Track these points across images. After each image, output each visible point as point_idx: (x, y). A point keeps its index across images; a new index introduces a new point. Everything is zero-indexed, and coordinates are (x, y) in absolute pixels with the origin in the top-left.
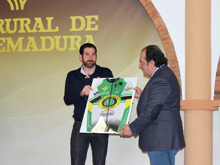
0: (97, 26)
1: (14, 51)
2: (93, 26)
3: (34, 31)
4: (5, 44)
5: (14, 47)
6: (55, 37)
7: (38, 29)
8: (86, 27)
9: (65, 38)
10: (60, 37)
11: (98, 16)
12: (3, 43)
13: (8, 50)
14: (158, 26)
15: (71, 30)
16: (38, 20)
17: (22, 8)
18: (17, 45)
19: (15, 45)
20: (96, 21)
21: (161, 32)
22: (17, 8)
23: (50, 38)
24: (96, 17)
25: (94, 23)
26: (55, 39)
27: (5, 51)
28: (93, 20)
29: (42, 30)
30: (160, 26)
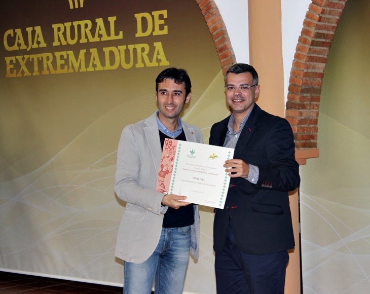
0: (166, 27)
1: (77, 71)
2: (161, 27)
3: (97, 39)
4: (67, 61)
5: (76, 65)
6: (119, 47)
7: (100, 36)
8: (153, 30)
9: (131, 47)
10: (124, 47)
11: (166, 11)
12: (65, 60)
13: (71, 71)
14: (213, 28)
15: (137, 35)
16: (100, 22)
17: (82, 6)
18: (79, 61)
19: (77, 61)
20: (165, 20)
21: (216, 39)
22: (77, 7)
23: (113, 49)
24: (165, 13)
25: (162, 22)
26: (119, 50)
27: (67, 72)
28: (161, 17)
29: (105, 38)
30: (215, 29)
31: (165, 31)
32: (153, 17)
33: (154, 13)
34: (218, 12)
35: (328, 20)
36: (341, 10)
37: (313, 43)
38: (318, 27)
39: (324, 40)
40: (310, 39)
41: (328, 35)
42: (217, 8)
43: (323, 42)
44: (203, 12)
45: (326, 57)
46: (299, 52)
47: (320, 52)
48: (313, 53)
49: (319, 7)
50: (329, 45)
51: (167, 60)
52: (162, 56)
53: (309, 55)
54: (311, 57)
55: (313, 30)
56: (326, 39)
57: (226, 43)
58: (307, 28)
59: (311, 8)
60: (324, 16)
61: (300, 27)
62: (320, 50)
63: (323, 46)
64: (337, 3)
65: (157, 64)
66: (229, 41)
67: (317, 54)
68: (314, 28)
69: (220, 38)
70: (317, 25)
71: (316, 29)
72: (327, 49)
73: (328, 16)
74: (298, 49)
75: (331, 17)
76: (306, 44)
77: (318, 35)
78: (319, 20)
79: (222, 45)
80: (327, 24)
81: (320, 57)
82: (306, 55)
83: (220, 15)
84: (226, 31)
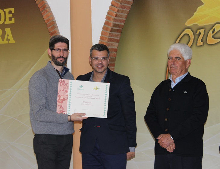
0: (13, 19)
2: (10, 19)
8: (5, 20)
11: (14, 8)
14: (47, 20)
21: (49, 27)
24: (13, 10)
25: (11, 15)
28: (10, 12)
30: (48, 20)
31: (13, 21)
32: (5, 12)
33: (5, 10)
34: (50, 10)
35: (121, 16)
36: (128, 10)
37: (112, 30)
38: (115, 20)
39: (118, 29)
40: (110, 28)
41: (120, 25)
42: (49, 8)
43: (118, 30)
44: (41, 10)
45: (119, 39)
46: (103, 36)
47: (116, 36)
48: (112, 36)
49: (116, 8)
50: (121, 31)
51: (14, 39)
52: (11, 37)
53: (109, 38)
54: (110, 39)
55: (112, 22)
56: (120, 27)
57: (56, 29)
58: (108, 21)
59: (111, 8)
60: (118, 13)
61: (104, 20)
62: (116, 34)
63: (117, 32)
64: (126, 6)
65: (7, 42)
66: (57, 28)
67: (114, 37)
68: (112, 21)
69: (52, 26)
70: (114, 19)
71: (114, 21)
72: (119, 34)
73: (121, 14)
74: (102, 34)
75: (122, 14)
76: (107, 30)
77: (115, 25)
78: (116, 16)
79: (53, 31)
80: (120, 18)
81: (115, 39)
82: (107, 37)
83: (51, 12)
84: (55, 22)
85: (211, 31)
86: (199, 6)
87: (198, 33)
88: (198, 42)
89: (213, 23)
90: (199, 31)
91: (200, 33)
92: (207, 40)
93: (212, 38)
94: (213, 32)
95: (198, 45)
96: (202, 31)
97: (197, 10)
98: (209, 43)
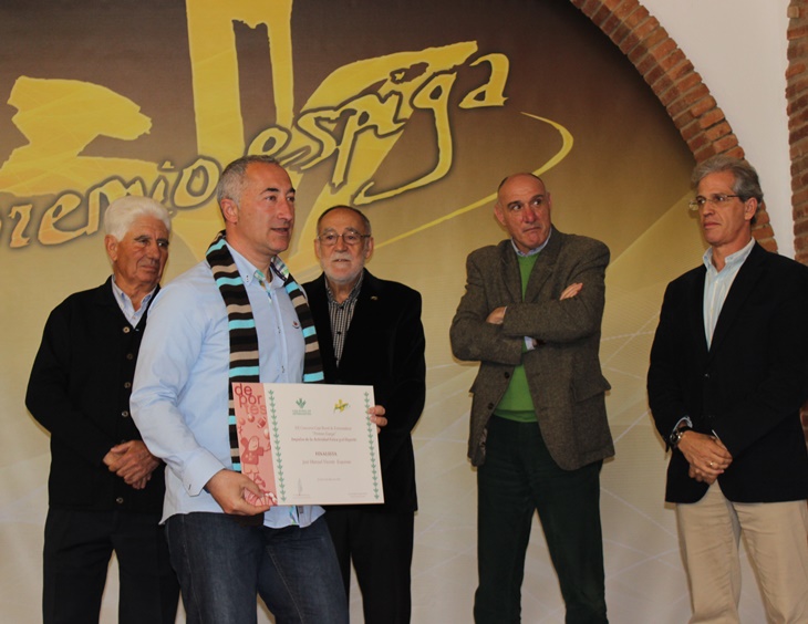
85: (50, 212)
86: (18, 147)
87: (13, 215)
88: (13, 238)
89: (56, 192)
90: (15, 210)
91: (18, 216)
92: (40, 232)
93: (53, 228)
94: (55, 214)
95: (13, 244)
96: (25, 211)
97: (11, 157)
98: (44, 242)
